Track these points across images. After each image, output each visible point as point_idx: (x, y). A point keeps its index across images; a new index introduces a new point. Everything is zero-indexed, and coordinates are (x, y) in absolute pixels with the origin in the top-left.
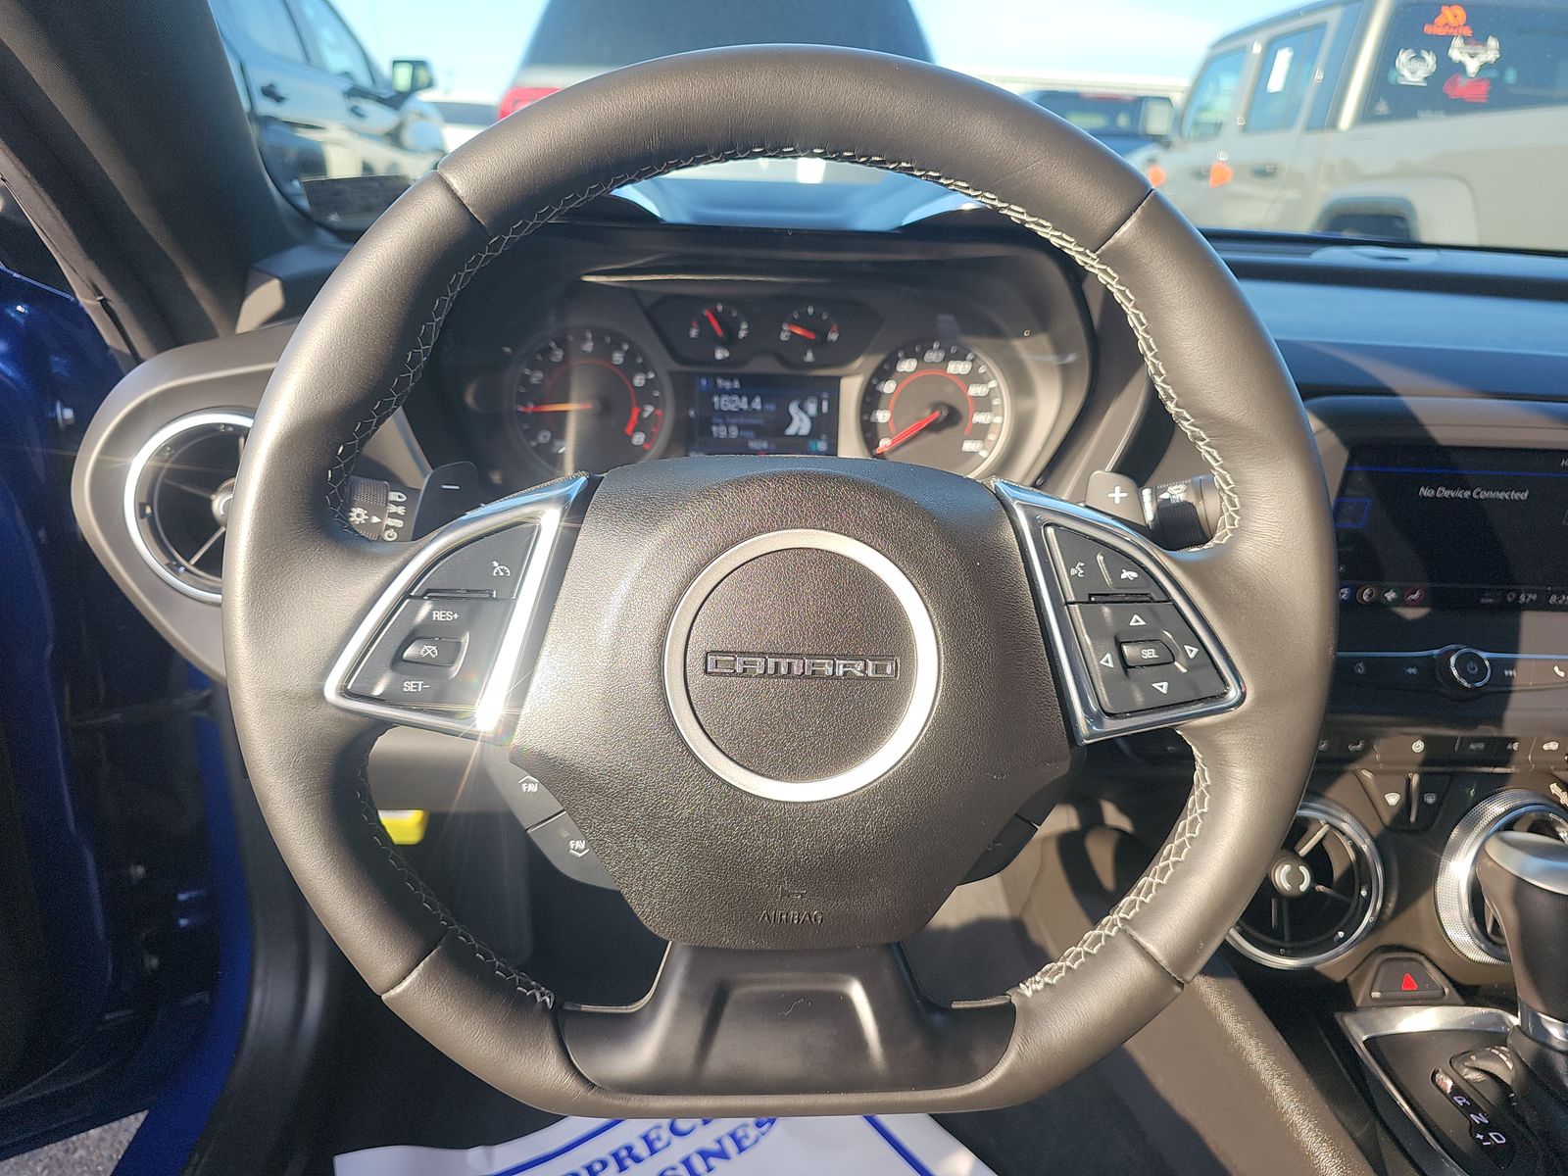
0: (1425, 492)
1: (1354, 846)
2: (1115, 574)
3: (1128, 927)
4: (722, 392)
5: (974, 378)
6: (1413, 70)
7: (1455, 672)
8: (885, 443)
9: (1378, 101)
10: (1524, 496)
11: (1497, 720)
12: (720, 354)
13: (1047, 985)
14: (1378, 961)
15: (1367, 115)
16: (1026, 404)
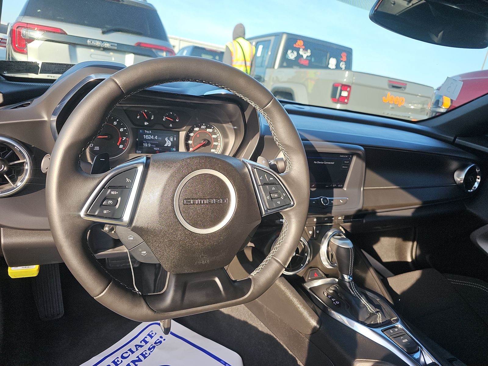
0: (315, 162)
1: (304, 244)
2: (269, 179)
3: (273, 257)
4: (146, 134)
5: (214, 133)
6: (292, 55)
7: (322, 202)
8: (191, 149)
9: (283, 62)
10: (333, 163)
11: (331, 212)
12: (146, 123)
13: (257, 272)
14: (309, 270)
15: (281, 66)
16: (226, 140)
